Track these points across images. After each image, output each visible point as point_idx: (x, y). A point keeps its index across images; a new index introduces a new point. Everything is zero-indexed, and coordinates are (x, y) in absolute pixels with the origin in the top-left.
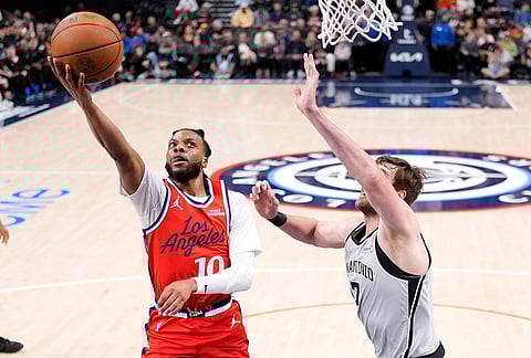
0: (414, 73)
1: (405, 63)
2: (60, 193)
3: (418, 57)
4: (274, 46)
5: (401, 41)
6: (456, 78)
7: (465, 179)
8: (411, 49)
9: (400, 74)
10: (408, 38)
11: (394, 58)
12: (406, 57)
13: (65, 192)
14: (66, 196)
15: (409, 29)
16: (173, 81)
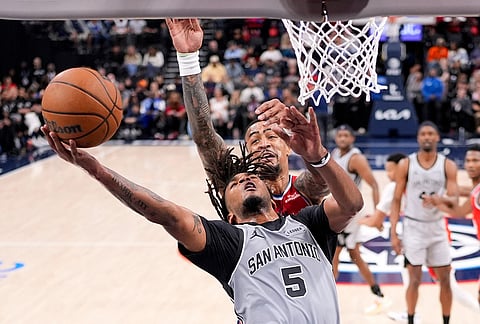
0: (402, 132)
1: (391, 121)
2: (14, 266)
3: (406, 114)
4: (248, 104)
5: (387, 98)
6: (448, 138)
7: (457, 248)
8: (398, 106)
9: (385, 132)
10: (395, 95)
11: (379, 115)
12: (392, 115)
13: (19, 266)
14: (20, 270)
15: (396, 84)
16: (137, 142)
